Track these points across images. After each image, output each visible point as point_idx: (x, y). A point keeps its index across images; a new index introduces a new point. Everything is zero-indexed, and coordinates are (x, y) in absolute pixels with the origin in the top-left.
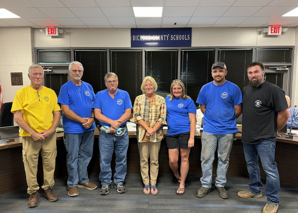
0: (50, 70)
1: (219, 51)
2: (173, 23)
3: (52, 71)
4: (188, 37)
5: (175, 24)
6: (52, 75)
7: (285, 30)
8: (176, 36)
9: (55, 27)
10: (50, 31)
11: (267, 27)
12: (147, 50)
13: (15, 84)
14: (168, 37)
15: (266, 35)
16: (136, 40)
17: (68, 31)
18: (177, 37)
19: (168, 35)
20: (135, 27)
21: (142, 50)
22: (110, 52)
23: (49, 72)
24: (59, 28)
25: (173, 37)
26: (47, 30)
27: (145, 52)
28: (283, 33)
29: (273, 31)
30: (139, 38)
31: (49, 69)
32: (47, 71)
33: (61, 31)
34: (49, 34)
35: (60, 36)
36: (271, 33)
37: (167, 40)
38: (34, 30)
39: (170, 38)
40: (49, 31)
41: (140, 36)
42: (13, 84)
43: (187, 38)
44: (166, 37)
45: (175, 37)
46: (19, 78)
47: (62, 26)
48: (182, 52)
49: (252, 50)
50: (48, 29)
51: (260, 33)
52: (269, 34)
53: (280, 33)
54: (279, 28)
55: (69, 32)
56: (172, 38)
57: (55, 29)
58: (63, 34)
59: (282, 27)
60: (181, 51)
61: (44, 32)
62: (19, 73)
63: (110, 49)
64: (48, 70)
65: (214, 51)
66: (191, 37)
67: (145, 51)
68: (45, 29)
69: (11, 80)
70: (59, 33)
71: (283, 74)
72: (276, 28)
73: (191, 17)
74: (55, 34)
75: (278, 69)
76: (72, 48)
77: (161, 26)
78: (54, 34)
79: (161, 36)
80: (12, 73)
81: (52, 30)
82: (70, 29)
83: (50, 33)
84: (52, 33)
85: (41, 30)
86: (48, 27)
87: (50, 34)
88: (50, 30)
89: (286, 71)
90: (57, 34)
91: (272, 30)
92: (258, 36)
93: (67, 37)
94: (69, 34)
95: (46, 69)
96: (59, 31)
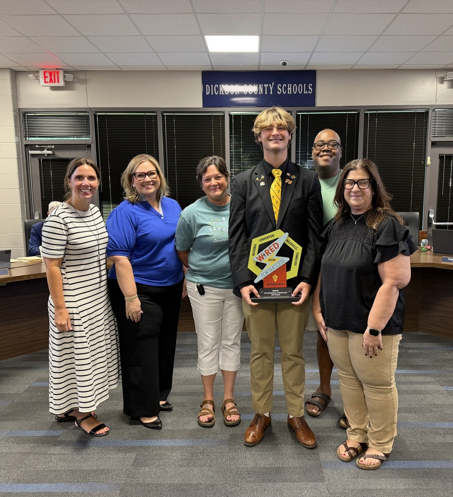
0: (50, 152)
1: (366, 115)
2: (281, 63)
3: (53, 154)
4: (310, 88)
5: (284, 64)
6: (53, 160)
8: (287, 86)
9: (57, 69)
10: (47, 77)
12: (233, 113)
14: (271, 89)
16: (212, 93)
17: (82, 77)
18: (288, 89)
19: (273, 83)
20: (209, 69)
21: (224, 112)
22: (163, 116)
23: (48, 155)
24: (66, 72)
25: (281, 88)
26: (41, 75)
27: (230, 116)
30: (218, 89)
31: (48, 150)
32: (44, 154)
33: (70, 77)
34: (45, 82)
35: (68, 86)
37: (271, 93)
38: (16, 74)
39: (275, 89)
40: (45, 77)
41: (219, 86)
43: (307, 89)
44: (268, 88)
45: (286, 89)
47: (72, 67)
49: (427, 113)
50: (45, 73)
51: (442, 81)
55: (84, 78)
56: (280, 90)
57: (58, 73)
58: (73, 82)
60: (297, 115)
61: (37, 78)
63: (164, 111)
64: (46, 152)
65: (358, 114)
66: (314, 87)
67: (229, 114)
68: (38, 72)
70: (65, 82)
73: (313, 53)
74: (58, 82)
76: (91, 109)
77: (259, 68)
78: (55, 82)
79: (259, 86)
81: (51, 75)
82: (85, 72)
83: (48, 80)
84: (51, 80)
85: (31, 76)
86: (45, 69)
87: (47, 82)
88: (47, 74)
90: (62, 83)
92: (440, 86)
93: (80, 88)
94: (84, 82)
95: (43, 149)
96: (65, 77)
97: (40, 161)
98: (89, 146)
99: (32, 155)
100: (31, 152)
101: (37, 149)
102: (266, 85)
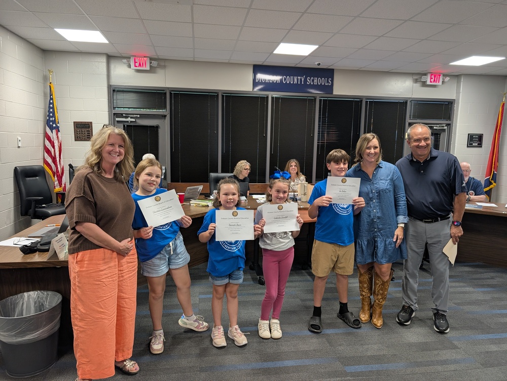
0: (133, 120)
1: (367, 102)
2: (317, 63)
3: (135, 121)
4: (330, 81)
5: (319, 64)
6: (135, 126)
7: (447, 79)
8: (314, 79)
9: (145, 56)
10: (137, 62)
11: (425, 74)
12: (274, 96)
13: (79, 139)
14: (303, 80)
15: (424, 84)
16: (260, 81)
17: (162, 64)
18: (315, 81)
19: (304, 77)
20: (260, 63)
21: (268, 95)
22: (223, 96)
23: (131, 121)
24: (151, 59)
25: (310, 80)
26: (132, 60)
27: (273, 98)
28: (443, 82)
29: (432, 80)
31: (131, 118)
32: (128, 121)
33: (155, 63)
34: (135, 66)
35: (152, 70)
36: (431, 82)
37: (303, 83)
38: (110, 58)
39: (306, 81)
40: (135, 62)
42: (77, 139)
43: (328, 82)
44: (301, 79)
45: (313, 81)
46: (87, 129)
47: (158, 56)
48: (320, 100)
49: (406, 102)
50: (135, 59)
51: (416, 81)
52: (428, 83)
53: (440, 83)
54: (440, 75)
55: (164, 64)
56: (309, 82)
58: (157, 67)
59: (444, 75)
61: (129, 63)
62: (88, 122)
63: (223, 92)
64: (129, 119)
65: (361, 101)
66: (332, 81)
68: (130, 58)
69: (75, 132)
70: (151, 67)
71: (440, 134)
72: (436, 76)
74: (145, 66)
75: (435, 128)
76: (168, 88)
78: (143, 66)
79: (294, 78)
80: (77, 122)
81: (140, 61)
82: (165, 60)
83: (137, 64)
84: (140, 65)
85: (125, 61)
86: (135, 56)
87: (137, 66)
88: (137, 60)
89: (444, 130)
90: (148, 68)
91: (431, 78)
92: (415, 85)
93: (161, 72)
94: (164, 67)
95: (126, 117)
96: (151, 63)
97: (124, 126)
98: (165, 116)
99: (118, 122)
100: (117, 119)
101: (123, 117)
102: (299, 78)
